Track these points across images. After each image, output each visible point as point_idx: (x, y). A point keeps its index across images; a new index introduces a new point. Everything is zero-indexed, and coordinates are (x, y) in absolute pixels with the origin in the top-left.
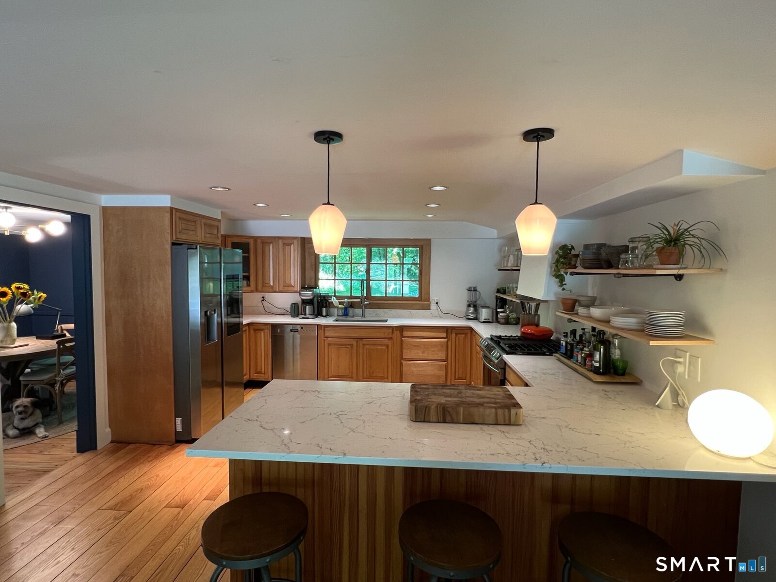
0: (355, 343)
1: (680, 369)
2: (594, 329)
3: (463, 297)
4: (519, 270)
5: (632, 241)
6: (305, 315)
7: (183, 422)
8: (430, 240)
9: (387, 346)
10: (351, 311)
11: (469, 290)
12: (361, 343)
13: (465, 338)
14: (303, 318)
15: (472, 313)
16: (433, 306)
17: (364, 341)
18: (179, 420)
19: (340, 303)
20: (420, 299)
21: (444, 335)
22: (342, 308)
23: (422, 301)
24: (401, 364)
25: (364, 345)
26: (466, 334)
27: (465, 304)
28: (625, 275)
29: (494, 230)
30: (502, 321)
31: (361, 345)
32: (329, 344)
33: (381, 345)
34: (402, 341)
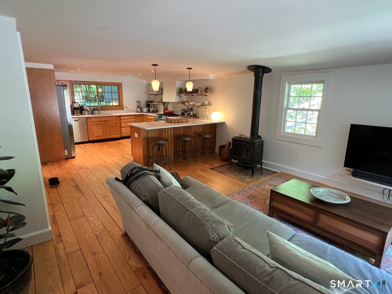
0: (104, 123)
1: (207, 112)
2: (187, 108)
3: (136, 105)
4: (162, 95)
5: (199, 88)
6: (77, 114)
7: (68, 152)
8: (122, 83)
9: (116, 123)
10: (94, 112)
11: (137, 102)
12: (106, 122)
13: (141, 119)
14: (76, 115)
15: (139, 110)
16: (125, 109)
17: (107, 122)
18: (66, 151)
19: (90, 109)
20: (119, 106)
21: (134, 118)
22: (91, 111)
23: (120, 107)
24: (121, 129)
25: (107, 123)
26: (141, 117)
27: (137, 107)
28: (199, 95)
29: (144, 80)
30: (152, 111)
31: (106, 124)
32: (93, 124)
33: (114, 123)
34: (120, 121)
